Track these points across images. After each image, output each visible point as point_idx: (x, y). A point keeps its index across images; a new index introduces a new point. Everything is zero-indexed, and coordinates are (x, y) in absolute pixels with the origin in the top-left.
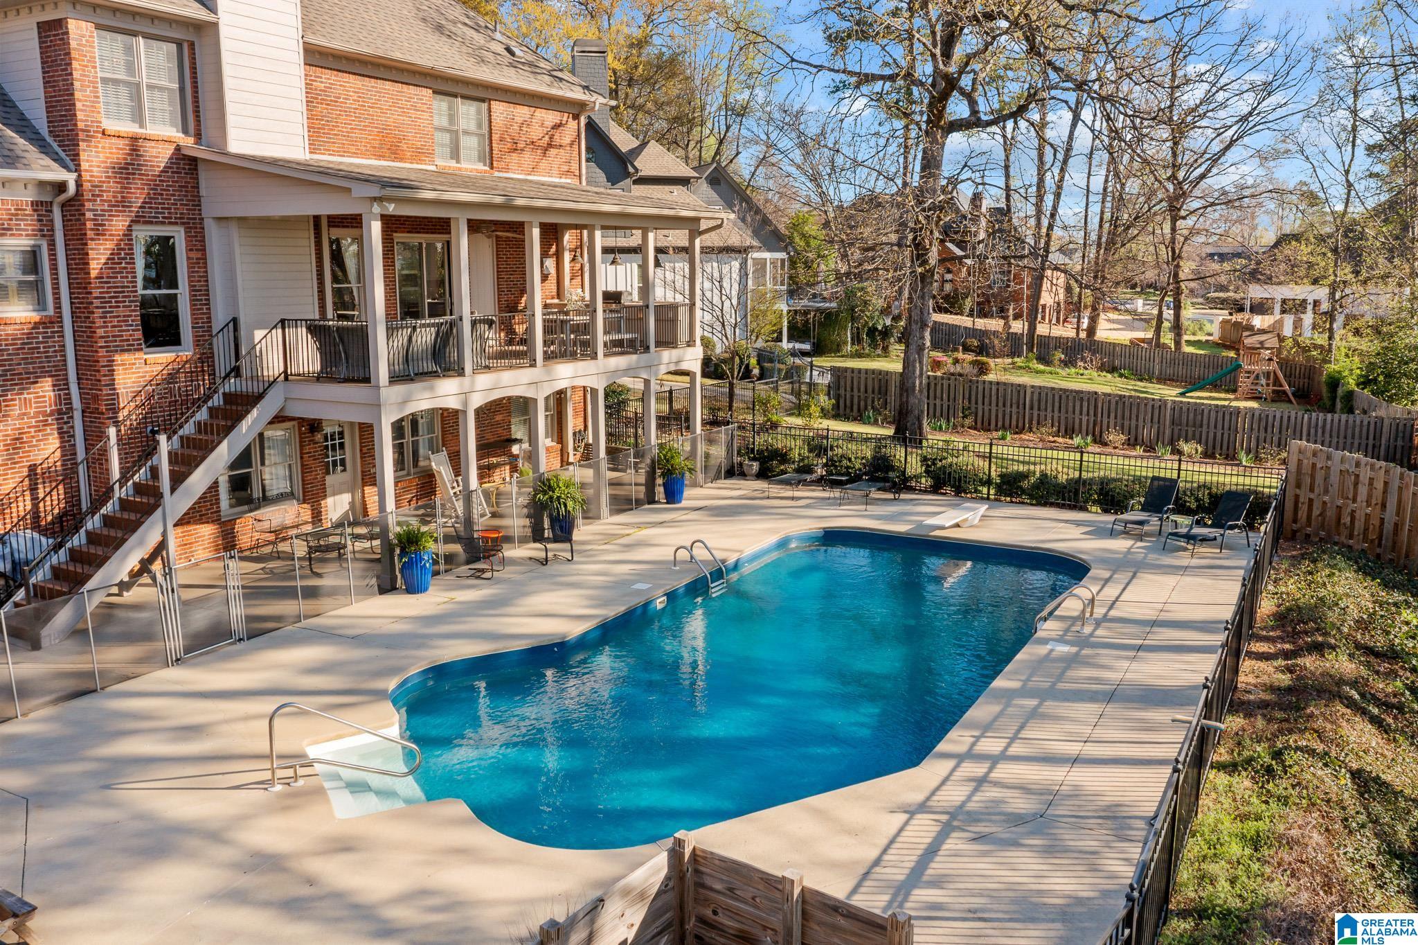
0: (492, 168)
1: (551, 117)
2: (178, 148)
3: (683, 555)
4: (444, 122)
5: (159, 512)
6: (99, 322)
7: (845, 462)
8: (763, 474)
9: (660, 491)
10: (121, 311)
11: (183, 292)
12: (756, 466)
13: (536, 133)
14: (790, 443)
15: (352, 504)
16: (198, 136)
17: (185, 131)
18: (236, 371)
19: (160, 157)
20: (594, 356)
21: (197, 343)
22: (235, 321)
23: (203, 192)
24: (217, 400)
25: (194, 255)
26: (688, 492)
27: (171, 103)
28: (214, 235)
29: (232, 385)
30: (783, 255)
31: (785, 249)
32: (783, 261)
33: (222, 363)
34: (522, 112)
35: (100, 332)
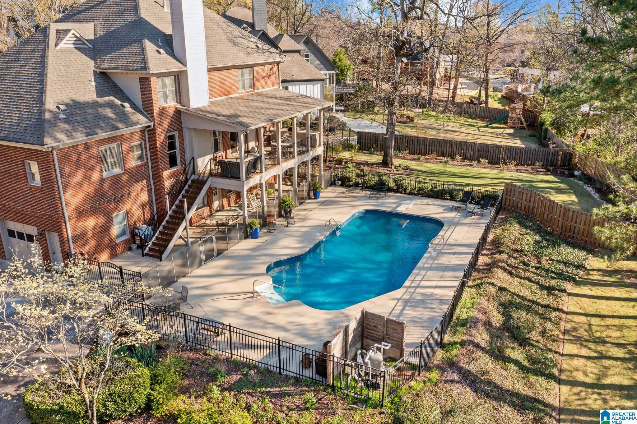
0: (254, 89)
1: (269, 67)
2: (176, 108)
3: (328, 223)
4: (241, 79)
5: (185, 220)
6: (160, 164)
7: (369, 182)
8: (342, 185)
9: (312, 194)
10: (165, 160)
11: (178, 150)
12: (340, 182)
13: (266, 73)
14: (351, 175)
15: (219, 205)
16: (180, 103)
17: (177, 102)
18: (194, 173)
19: (171, 112)
20: (294, 157)
21: (182, 165)
22: (193, 158)
23: (182, 119)
24: (189, 182)
25: (180, 139)
26: (321, 195)
27: (173, 94)
28: (186, 133)
29: (193, 177)
30: (333, 72)
31: (334, 69)
32: (333, 74)
33: (189, 170)
34: (262, 67)
35: (161, 167)
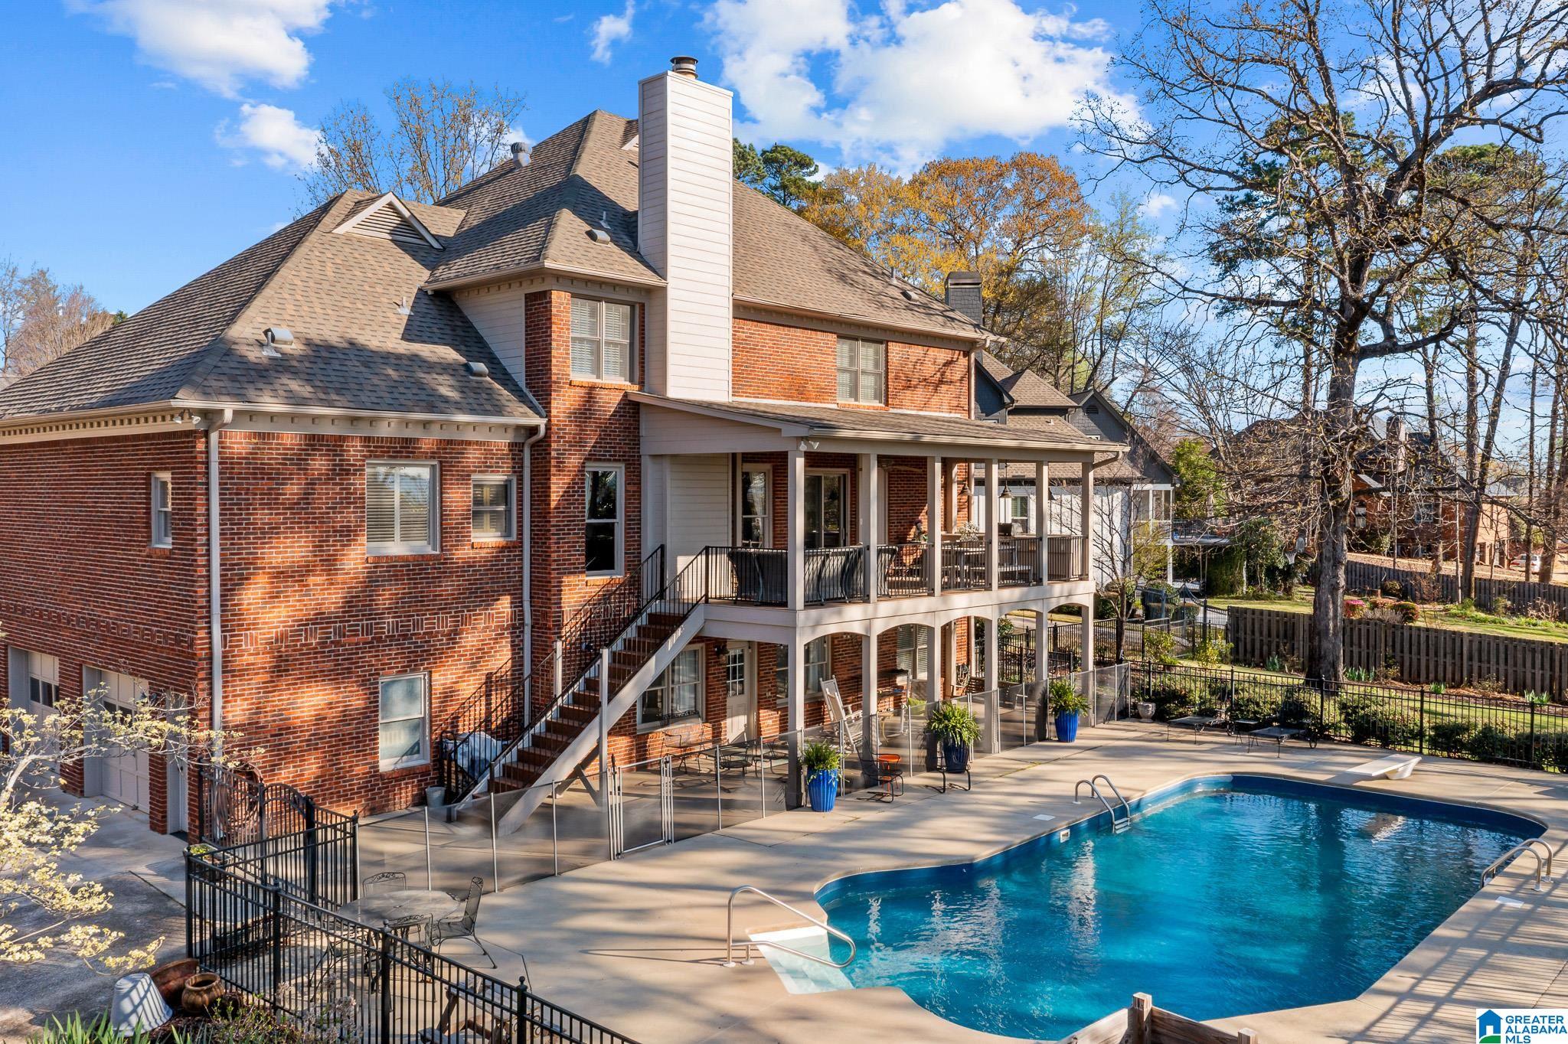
0: (887, 404)
1: (942, 355)
2: (626, 395)
3: (1084, 790)
4: (845, 364)
5: (597, 719)
6: (554, 547)
7: (1252, 707)
8: (1160, 717)
9: (1051, 729)
10: (571, 538)
11: (620, 522)
12: (1151, 708)
13: (929, 370)
14: (1189, 684)
15: (748, 726)
16: (642, 383)
17: (632, 380)
18: (661, 595)
19: (609, 402)
20: (988, 587)
21: (628, 568)
22: (662, 548)
23: (643, 432)
24: (643, 620)
25: (631, 488)
26: (1080, 732)
27: (622, 356)
28: (649, 469)
29: (656, 607)
30: (1168, 487)
31: (1169, 481)
32: (1167, 493)
33: (648, 588)
34: (917, 351)
35: (554, 556)
